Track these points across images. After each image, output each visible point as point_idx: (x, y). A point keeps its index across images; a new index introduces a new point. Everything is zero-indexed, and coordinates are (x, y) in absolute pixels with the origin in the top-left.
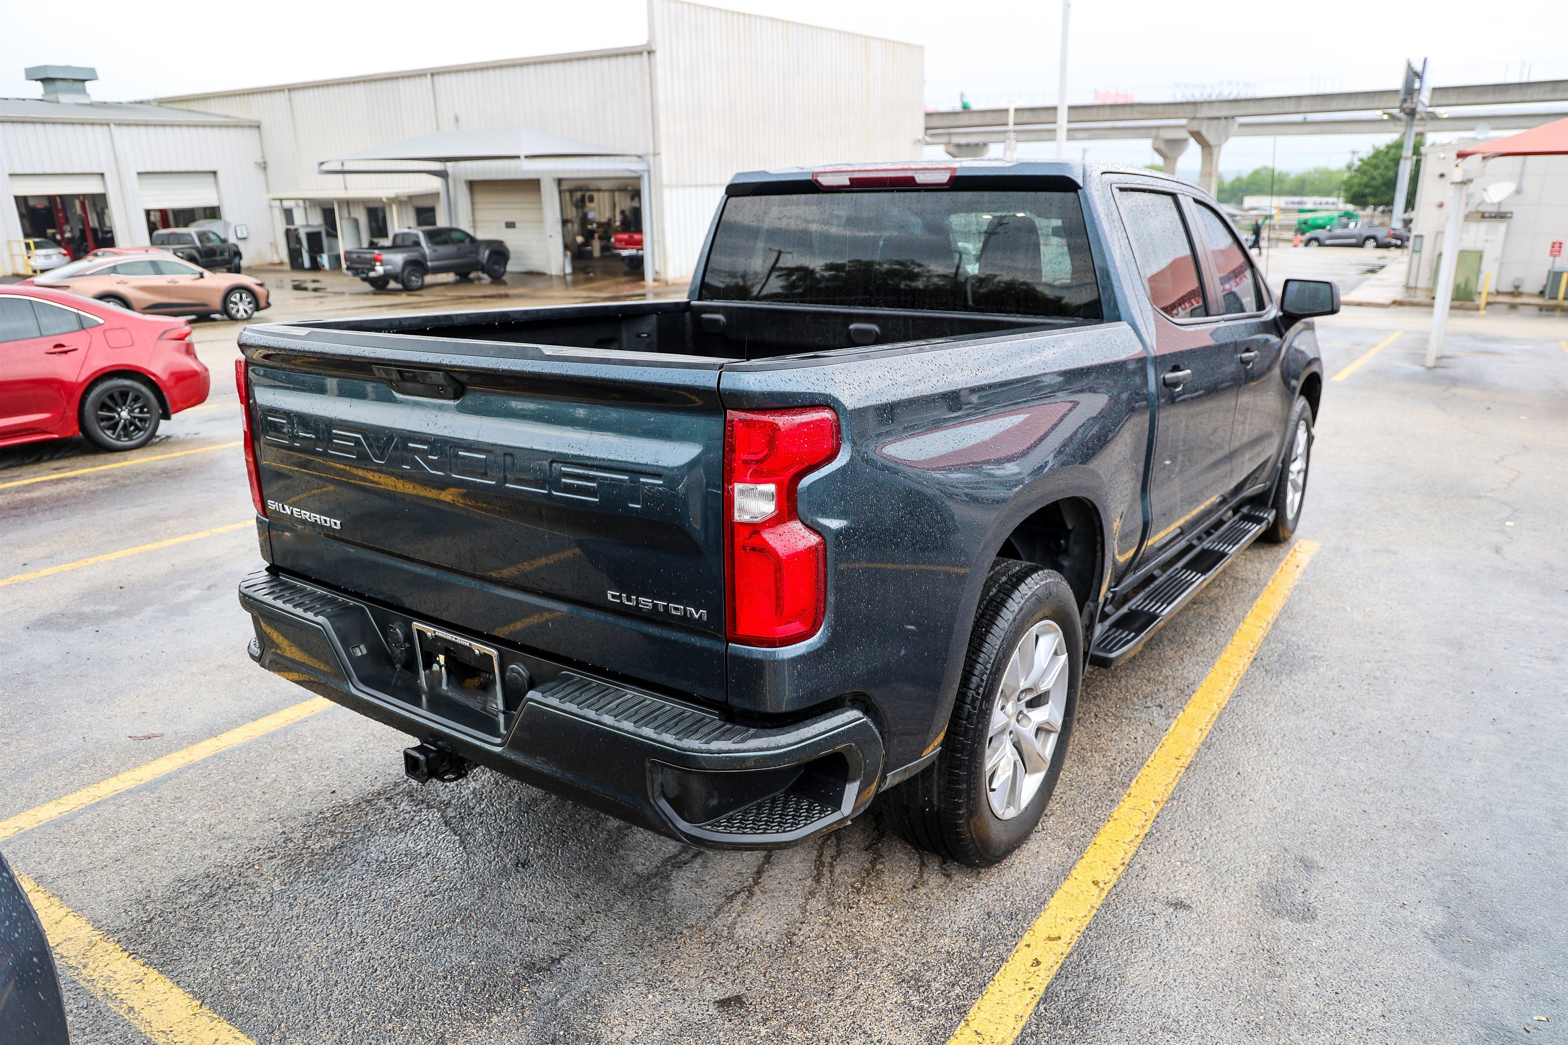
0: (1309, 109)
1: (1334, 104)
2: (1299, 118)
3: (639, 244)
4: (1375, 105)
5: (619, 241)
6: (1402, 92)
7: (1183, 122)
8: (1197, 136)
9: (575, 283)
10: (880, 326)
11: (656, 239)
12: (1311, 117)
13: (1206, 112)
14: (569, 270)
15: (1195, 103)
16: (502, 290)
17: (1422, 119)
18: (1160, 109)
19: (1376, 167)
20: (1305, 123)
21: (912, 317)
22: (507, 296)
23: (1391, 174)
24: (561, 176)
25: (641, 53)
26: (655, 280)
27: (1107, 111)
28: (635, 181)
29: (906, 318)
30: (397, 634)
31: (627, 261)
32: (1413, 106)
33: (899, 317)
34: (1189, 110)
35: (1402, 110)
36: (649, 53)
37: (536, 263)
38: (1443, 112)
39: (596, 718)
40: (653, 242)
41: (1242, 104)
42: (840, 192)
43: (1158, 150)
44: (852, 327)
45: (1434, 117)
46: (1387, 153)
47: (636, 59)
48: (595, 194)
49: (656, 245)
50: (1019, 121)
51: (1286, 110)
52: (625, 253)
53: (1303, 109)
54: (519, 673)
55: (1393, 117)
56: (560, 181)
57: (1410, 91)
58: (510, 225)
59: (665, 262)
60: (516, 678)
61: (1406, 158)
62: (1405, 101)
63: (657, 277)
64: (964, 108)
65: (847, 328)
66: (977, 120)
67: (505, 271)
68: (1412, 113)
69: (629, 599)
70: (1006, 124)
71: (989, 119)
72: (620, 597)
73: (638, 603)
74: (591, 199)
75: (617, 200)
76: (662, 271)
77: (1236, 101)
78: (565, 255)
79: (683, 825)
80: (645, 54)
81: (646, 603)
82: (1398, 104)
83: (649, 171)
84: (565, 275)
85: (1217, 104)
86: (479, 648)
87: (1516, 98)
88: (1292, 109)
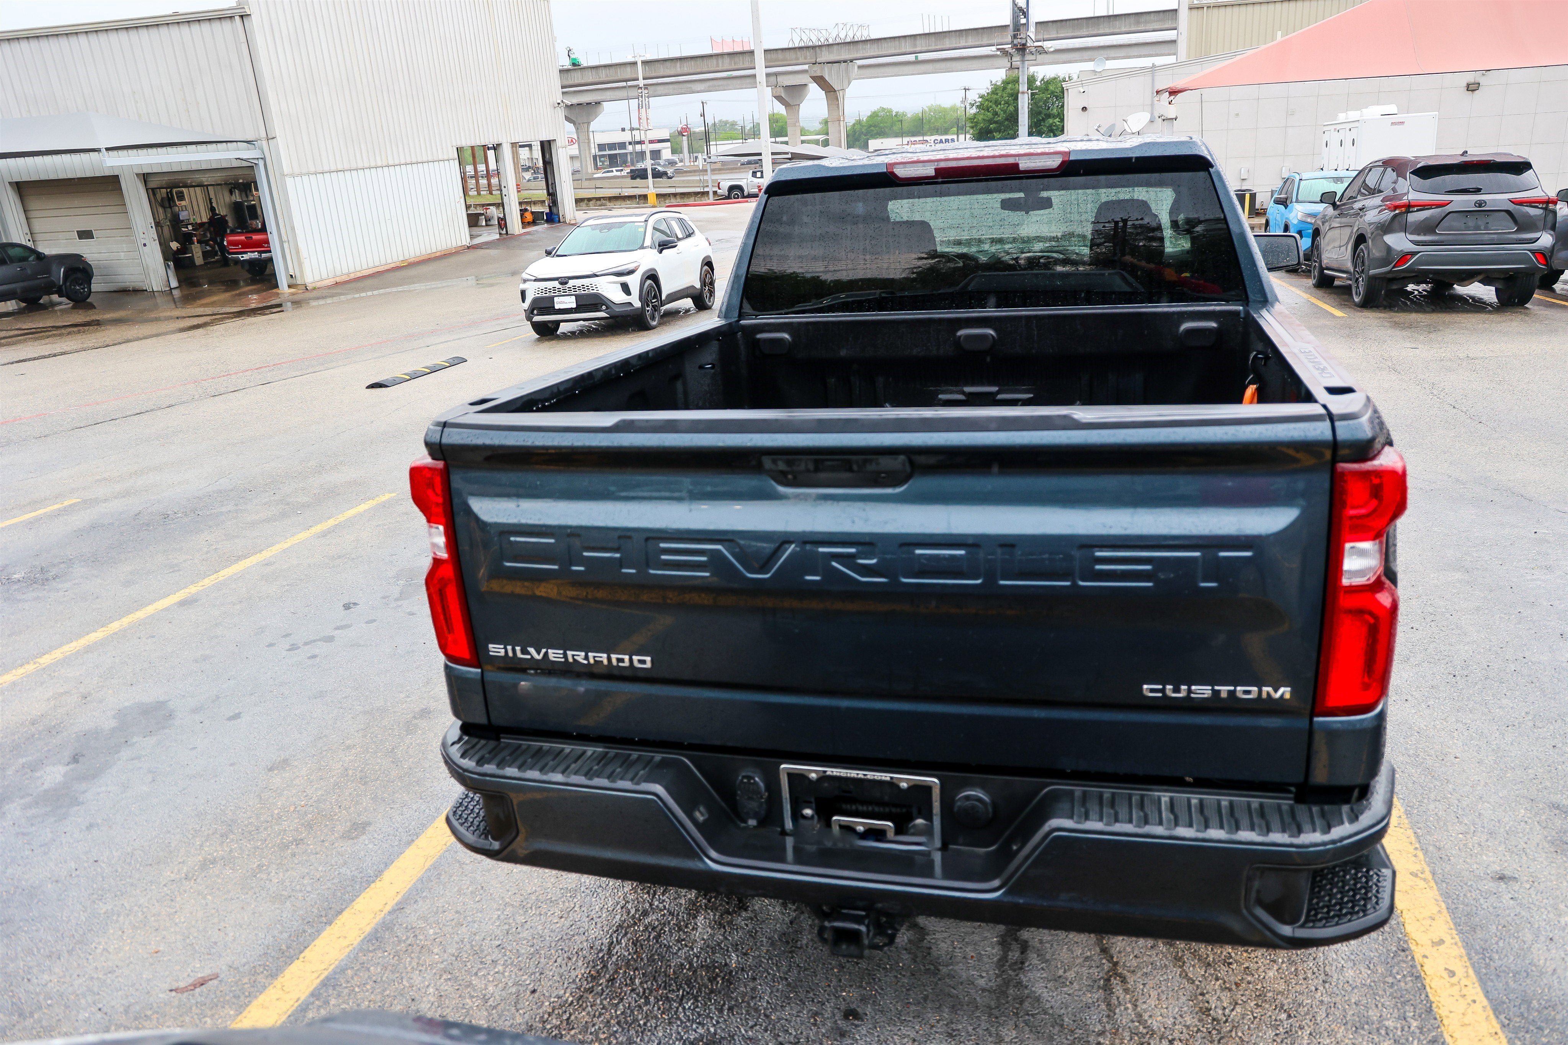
0: (924, 49)
1: (947, 43)
2: (911, 58)
3: (264, 245)
4: (985, 41)
5: (235, 243)
6: (1011, 27)
7: (806, 67)
8: (820, 81)
9: (187, 299)
10: (995, 330)
11: (284, 238)
12: (922, 57)
13: (825, 56)
14: (174, 283)
15: (814, 47)
16: (92, 316)
17: (1031, 53)
18: (780, 55)
19: (997, 103)
20: (917, 62)
21: (1036, 316)
22: (98, 323)
23: (1011, 108)
24: (146, 171)
25: (231, 18)
26: (289, 286)
27: (727, 60)
28: (246, 172)
29: (1028, 318)
30: (756, 783)
31: (247, 267)
32: (1024, 41)
33: (1019, 318)
34: (809, 54)
35: (1014, 46)
36: (242, 17)
37: (130, 276)
38: (1048, 45)
39: (1166, 833)
40: (282, 242)
41: (860, 46)
42: (921, 184)
43: (779, 98)
44: (960, 333)
45: (1041, 51)
46: (1004, 89)
47: (227, 25)
48: (185, 190)
49: (286, 245)
50: (648, 75)
51: (903, 50)
52: (246, 257)
53: (918, 49)
54: (980, 800)
55: (1005, 53)
56: (145, 177)
57: (1017, 27)
58: (85, 235)
59: (300, 264)
60: (973, 807)
61: (1023, 93)
62: (1015, 37)
63: (293, 281)
64: (574, 64)
65: (955, 335)
66: (590, 77)
67: (90, 292)
68: (1022, 49)
69: (1177, 690)
70: (638, 80)
71: (603, 75)
72: (1163, 691)
73: (1189, 691)
74: (181, 197)
75: (212, 196)
76: (298, 275)
77: (854, 43)
78: (167, 266)
79: (1286, 930)
80: (237, 18)
81: (1203, 691)
82: (1009, 39)
83: (264, 159)
84: (171, 289)
85: (835, 47)
86: (905, 780)
87: (1107, 31)
88: (909, 50)
